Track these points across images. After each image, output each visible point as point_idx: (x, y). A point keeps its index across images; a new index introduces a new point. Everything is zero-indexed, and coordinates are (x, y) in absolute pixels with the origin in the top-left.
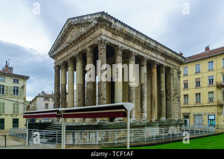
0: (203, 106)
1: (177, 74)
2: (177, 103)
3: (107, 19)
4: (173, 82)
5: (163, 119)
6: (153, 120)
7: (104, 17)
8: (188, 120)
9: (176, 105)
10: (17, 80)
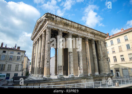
0: (127, 63)
1: (103, 44)
2: (106, 62)
3: (50, 16)
4: (101, 49)
5: (97, 73)
6: (89, 74)
7: (49, 15)
8: (119, 72)
9: (106, 63)
10: (20, 53)
